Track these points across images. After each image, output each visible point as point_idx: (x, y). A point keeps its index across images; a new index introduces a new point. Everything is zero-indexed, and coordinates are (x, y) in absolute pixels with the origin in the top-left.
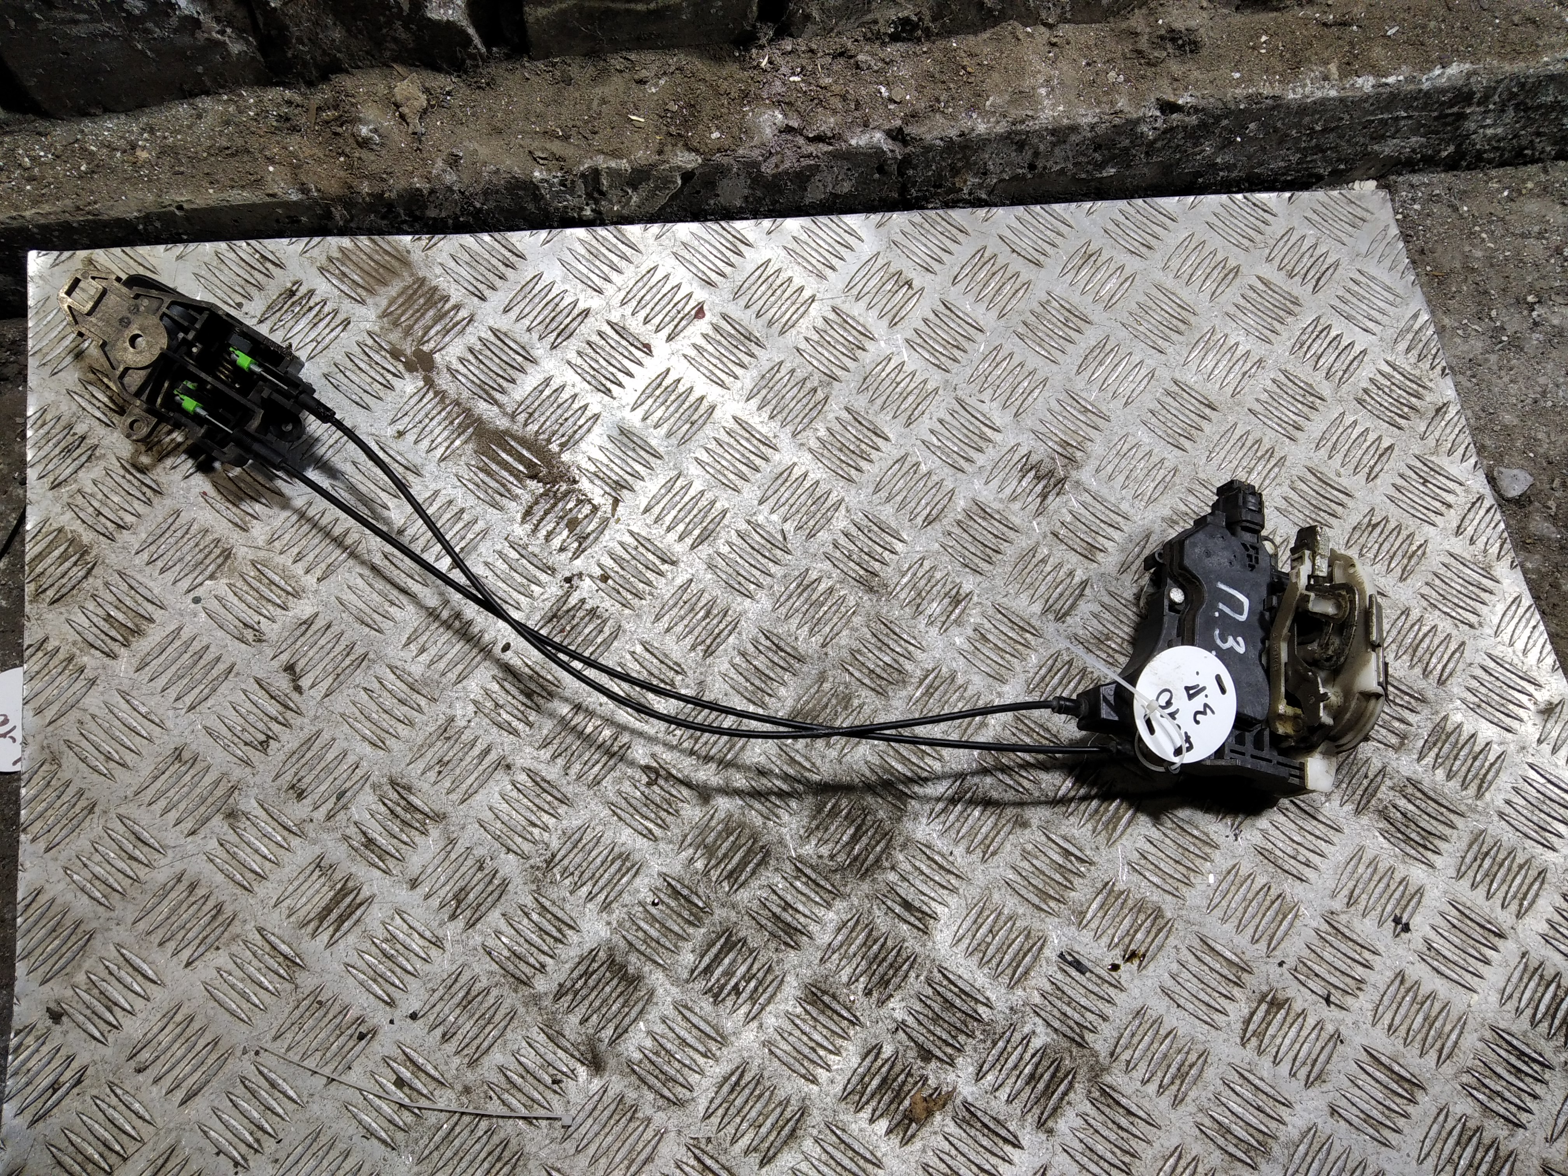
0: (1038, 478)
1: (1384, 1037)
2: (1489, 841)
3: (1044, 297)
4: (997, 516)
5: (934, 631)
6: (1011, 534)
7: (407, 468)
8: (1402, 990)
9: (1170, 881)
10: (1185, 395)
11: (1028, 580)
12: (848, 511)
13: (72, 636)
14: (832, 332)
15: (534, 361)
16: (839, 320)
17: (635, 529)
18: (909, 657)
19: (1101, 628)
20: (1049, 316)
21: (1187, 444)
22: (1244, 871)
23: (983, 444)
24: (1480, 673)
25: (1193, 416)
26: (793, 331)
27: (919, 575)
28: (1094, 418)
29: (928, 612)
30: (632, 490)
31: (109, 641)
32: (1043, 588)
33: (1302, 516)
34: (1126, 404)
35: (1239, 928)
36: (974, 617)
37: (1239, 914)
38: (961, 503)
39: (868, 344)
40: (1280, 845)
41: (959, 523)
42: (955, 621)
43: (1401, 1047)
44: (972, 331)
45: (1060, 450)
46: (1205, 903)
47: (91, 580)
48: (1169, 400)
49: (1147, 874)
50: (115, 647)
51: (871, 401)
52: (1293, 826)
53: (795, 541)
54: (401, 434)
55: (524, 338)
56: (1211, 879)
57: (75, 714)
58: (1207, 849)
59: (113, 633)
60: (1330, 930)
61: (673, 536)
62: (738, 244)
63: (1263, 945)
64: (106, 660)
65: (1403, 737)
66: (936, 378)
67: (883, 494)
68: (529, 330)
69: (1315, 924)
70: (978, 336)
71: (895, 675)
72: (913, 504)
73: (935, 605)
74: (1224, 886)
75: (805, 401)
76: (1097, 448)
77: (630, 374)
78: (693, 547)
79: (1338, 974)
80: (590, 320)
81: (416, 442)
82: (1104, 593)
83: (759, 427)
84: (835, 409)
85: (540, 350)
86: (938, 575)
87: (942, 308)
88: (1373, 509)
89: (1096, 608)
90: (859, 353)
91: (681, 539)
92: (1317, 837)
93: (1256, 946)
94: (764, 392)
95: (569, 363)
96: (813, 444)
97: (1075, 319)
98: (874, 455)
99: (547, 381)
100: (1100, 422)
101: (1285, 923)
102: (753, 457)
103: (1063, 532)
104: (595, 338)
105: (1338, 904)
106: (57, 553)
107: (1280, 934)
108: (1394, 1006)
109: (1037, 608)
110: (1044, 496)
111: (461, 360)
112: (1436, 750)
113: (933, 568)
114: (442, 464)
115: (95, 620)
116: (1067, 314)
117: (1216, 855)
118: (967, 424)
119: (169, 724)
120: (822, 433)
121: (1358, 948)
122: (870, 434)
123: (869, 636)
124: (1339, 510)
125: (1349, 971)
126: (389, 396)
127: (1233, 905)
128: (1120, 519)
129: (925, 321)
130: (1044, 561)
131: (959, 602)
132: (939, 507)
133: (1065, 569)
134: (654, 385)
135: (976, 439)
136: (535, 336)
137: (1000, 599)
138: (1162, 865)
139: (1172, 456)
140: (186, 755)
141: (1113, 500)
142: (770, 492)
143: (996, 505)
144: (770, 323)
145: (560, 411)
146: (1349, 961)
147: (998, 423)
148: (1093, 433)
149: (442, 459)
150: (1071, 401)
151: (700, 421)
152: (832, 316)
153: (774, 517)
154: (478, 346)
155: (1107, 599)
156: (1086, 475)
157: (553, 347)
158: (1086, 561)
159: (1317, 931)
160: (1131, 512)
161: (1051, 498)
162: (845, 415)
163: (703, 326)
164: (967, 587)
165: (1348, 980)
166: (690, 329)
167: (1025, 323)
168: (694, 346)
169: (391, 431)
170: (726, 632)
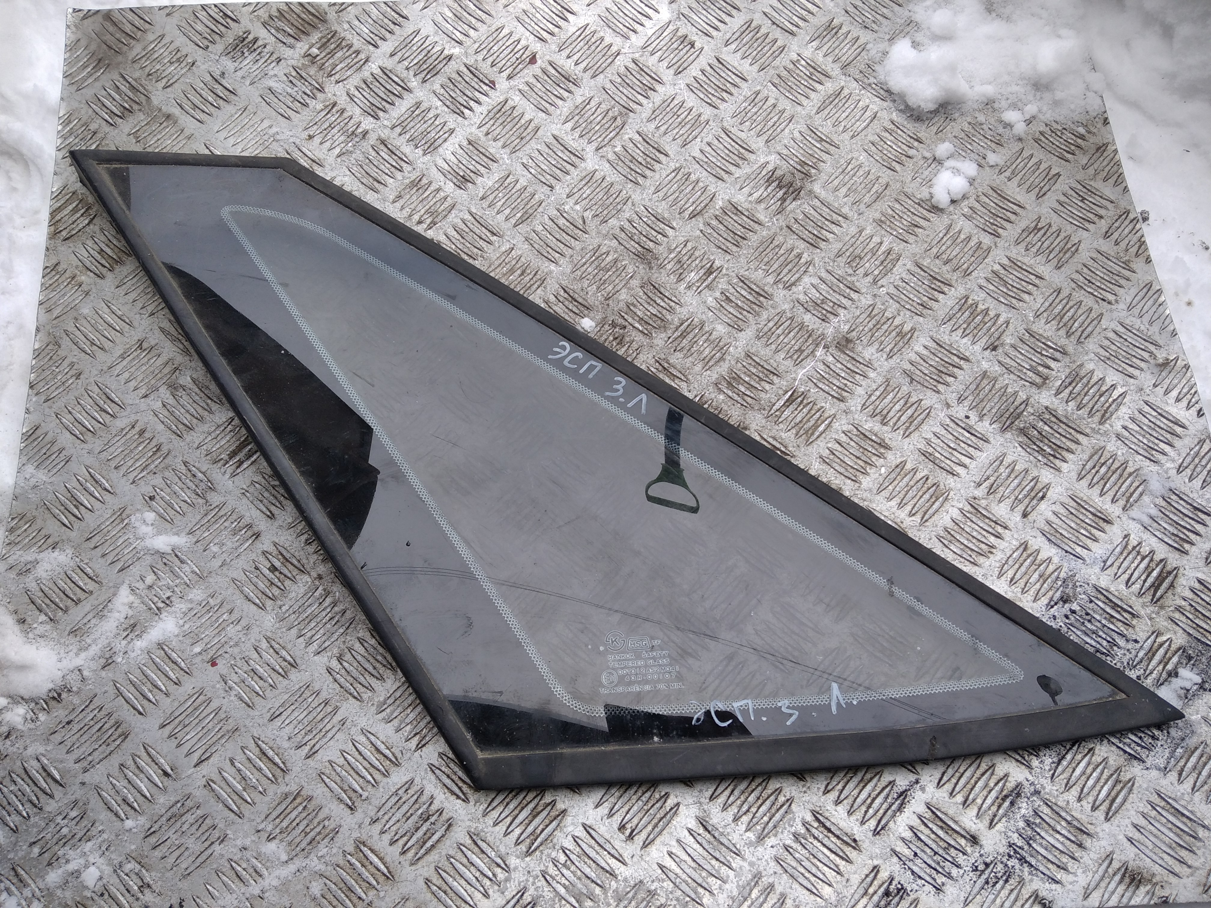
0: (779, 187)
1: (1006, 587)
2: (1106, 455)
3: (795, 57)
4: (746, 213)
5: (689, 293)
6: (757, 227)
7: (313, 161)
8: (1025, 555)
9: (851, 470)
10: (899, 131)
11: (766, 259)
12: (633, 205)
13: (76, 262)
14: (631, 77)
15: (409, 90)
16: (637, 69)
17: (474, 210)
18: (671, 310)
19: (818, 295)
20: (798, 71)
21: (898, 167)
22: (909, 466)
23: (740, 162)
24: (1112, 335)
25: (904, 147)
26: (602, 76)
27: (683, 252)
28: (827, 146)
29: (688, 279)
30: (474, 183)
31: (100, 267)
32: (776, 266)
33: (982, 221)
34: (852, 137)
35: (901, 505)
36: (722, 284)
37: (901, 496)
38: (719, 203)
39: (658, 87)
40: (939, 449)
41: (716, 217)
42: (707, 286)
43: (1019, 595)
44: (738, 80)
45: (799, 167)
46: (876, 486)
47: (91, 226)
48: (887, 135)
49: (834, 465)
50: (104, 271)
51: (657, 128)
52: (951, 437)
53: (592, 225)
54: (311, 137)
55: (404, 74)
56: (883, 470)
57: (73, 314)
58: (882, 450)
59: (103, 262)
60: (972, 510)
61: (501, 217)
62: (565, 12)
63: (917, 518)
64: (98, 280)
65: (1046, 379)
66: (708, 112)
67: (661, 194)
68: (407, 69)
69: (961, 506)
70: (743, 84)
71: (659, 322)
72: (682, 202)
73: (693, 274)
74: (893, 475)
75: (607, 126)
76: (827, 167)
77: (478, 102)
78: (515, 226)
79: (974, 541)
80: (452, 62)
81: (321, 143)
82: (823, 270)
83: (571, 143)
84: (629, 133)
85: (414, 83)
86: (697, 253)
87: (716, 63)
88: (1040, 218)
89: (816, 281)
90: (650, 93)
91: (507, 219)
92: (969, 445)
93: (913, 518)
94: (577, 118)
95: (434, 92)
96: (611, 156)
97: (818, 75)
98: (657, 166)
99: (418, 105)
100: (832, 149)
101: (937, 504)
102: (565, 164)
103: (795, 227)
104: (455, 76)
105: (980, 492)
106: (70, 208)
107: (931, 511)
108: (1017, 566)
109: (771, 279)
110: (783, 200)
111: (357, 88)
112: (1070, 388)
113: (695, 248)
114: (339, 160)
115: (92, 252)
116: (812, 70)
117: (890, 455)
118: (729, 147)
119: (135, 324)
120: (618, 149)
121: (993, 524)
122: (654, 151)
123: (641, 294)
124: (1013, 217)
125: (983, 540)
126: (305, 112)
127: (898, 489)
128: (840, 218)
129: (703, 71)
130: (779, 246)
131: (712, 273)
132: (703, 205)
133: (795, 252)
134: (495, 110)
135: (736, 158)
136: (412, 73)
137: (742, 272)
138: (846, 460)
139: (886, 176)
140: (145, 345)
141: (836, 205)
142: (575, 190)
143: (746, 205)
144: (585, 70)
145: (425, 126)
146: (984, 533)
147: (754, 147)
148: (825, 157)
149: (339, 156)
150: (810, 133)
151: (528, 138)
152: (632, 65)
153: (578, 207)
154: (370, 79)
155: (824, 275)
156: (817, 188)
157: (424, 81)
158: (811, 247)
159: (961, 510)
160: (850, 214)
161: (788, 202)
162: (637, 137)
163: (535, 69)
164: (717, 263)
165: (983, 546)
166: (526, 71)
167: (779, 76)
168: (527, 83)
169: (305, 135)
170: (536, 286)
